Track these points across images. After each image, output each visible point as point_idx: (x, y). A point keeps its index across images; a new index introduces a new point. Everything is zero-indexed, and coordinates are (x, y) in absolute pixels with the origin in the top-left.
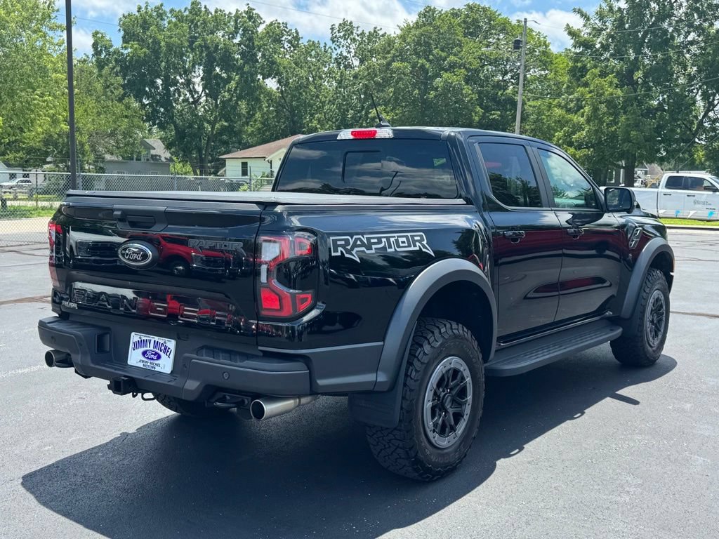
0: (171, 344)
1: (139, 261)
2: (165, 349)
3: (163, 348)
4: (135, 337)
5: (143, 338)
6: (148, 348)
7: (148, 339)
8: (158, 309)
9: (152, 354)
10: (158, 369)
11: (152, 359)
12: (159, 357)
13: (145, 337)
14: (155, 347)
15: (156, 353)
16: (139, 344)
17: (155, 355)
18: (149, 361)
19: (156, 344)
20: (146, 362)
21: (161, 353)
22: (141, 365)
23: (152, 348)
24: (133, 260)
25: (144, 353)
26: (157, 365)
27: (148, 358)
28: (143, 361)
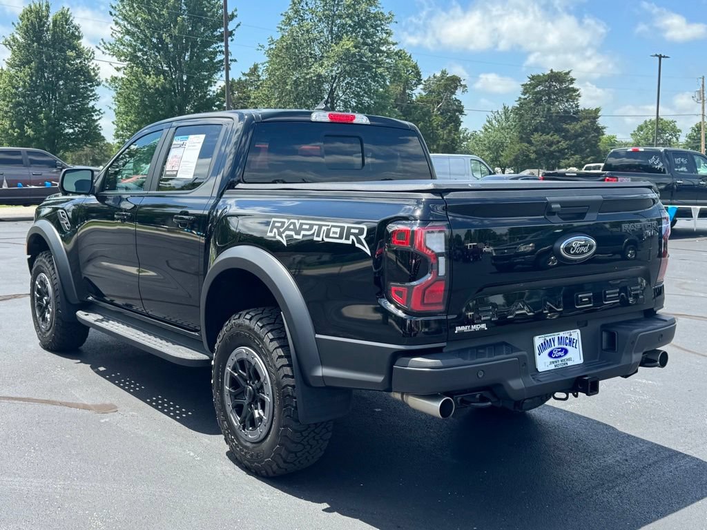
0: (576, 334)
1: (586, 253)
2: (570, 341)
3: (568, 341)
4: (538, 340)
5: (548, 339)
6: (553, 347)
7: (551, 338)
8: (584, 300)
9: (559, 351)
10: (570, 363)
11: (560, 356)
12: (566, 352)
13: (549, 337)
14: (559, 343)
15: (562, 349)
16: (543, 346)
17: (561, 351)
18: (560, 359)
19: (560, 339)
20: (556, 362)
21: (568, 347)
22: (552, 367)
23: (557, 346)
24: (579, 254)
25: (550, 354)
26: (568, 360)
27: (555, 357)
28: (553, 362)
